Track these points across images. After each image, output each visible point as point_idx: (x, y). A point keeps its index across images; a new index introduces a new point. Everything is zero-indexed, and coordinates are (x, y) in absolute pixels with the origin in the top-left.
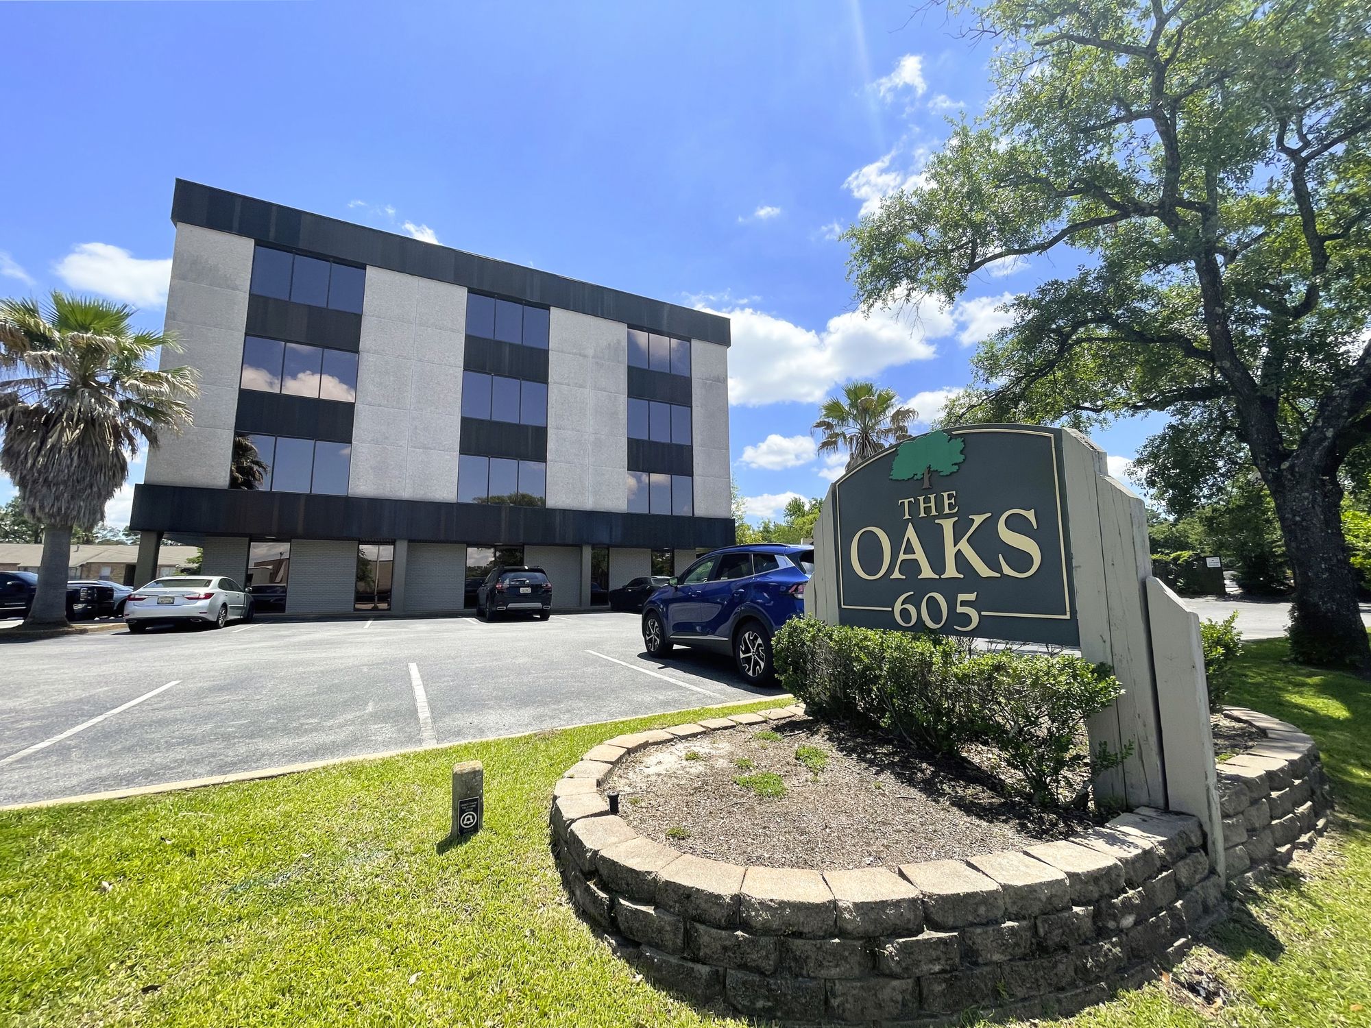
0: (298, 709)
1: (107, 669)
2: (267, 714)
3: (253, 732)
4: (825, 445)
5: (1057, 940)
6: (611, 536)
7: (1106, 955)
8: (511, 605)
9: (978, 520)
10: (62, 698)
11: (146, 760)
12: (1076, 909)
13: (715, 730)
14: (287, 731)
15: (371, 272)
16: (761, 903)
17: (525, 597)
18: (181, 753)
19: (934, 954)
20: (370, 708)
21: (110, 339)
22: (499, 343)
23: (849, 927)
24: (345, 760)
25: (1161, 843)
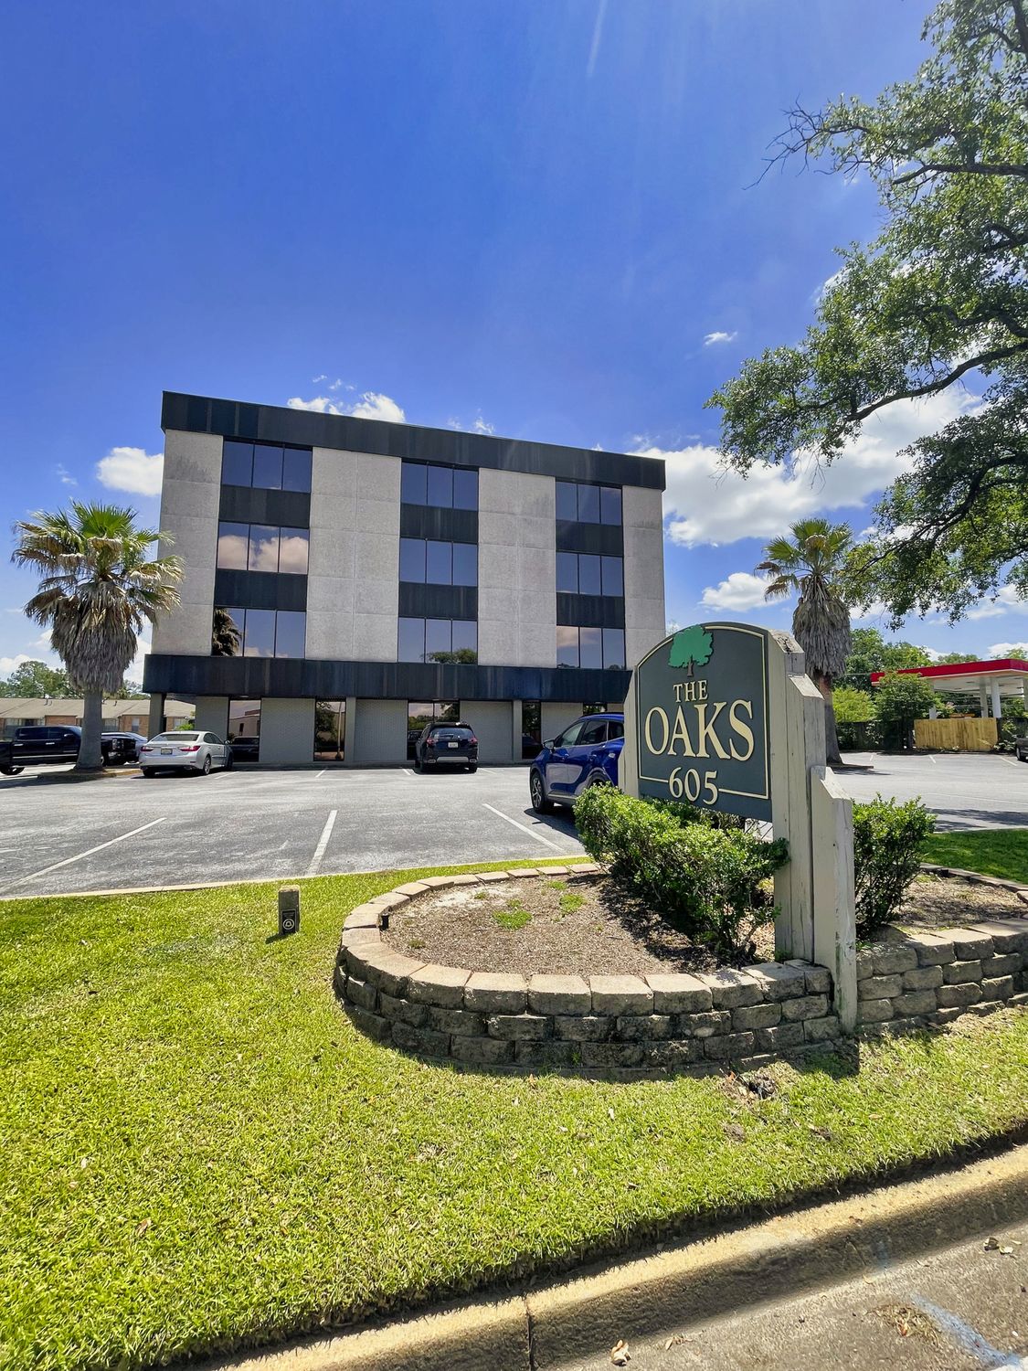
0: (233, 844)
1: (121, 807)
2: (211, 847)
3: (201, 859)
4: (771, 589)
5: (631, 1034)
6: (541, 691)
7: (672, 1050)
8: (440, 759)
9: (719, 706)
10: (89, 828)
11: (127, 874)
12: (654, 1016)
13: (517, 877)
14: (220, 860)
15: (317, 452)
16: (417, 983)
17: (453, 752)
18: (150, 870)
19: (526, 1028)
20: (283, 847)
21: (119, 540)
22: (432, 509)
23: (468, 1004)
24: (240, 882)
25: (768, 983)
